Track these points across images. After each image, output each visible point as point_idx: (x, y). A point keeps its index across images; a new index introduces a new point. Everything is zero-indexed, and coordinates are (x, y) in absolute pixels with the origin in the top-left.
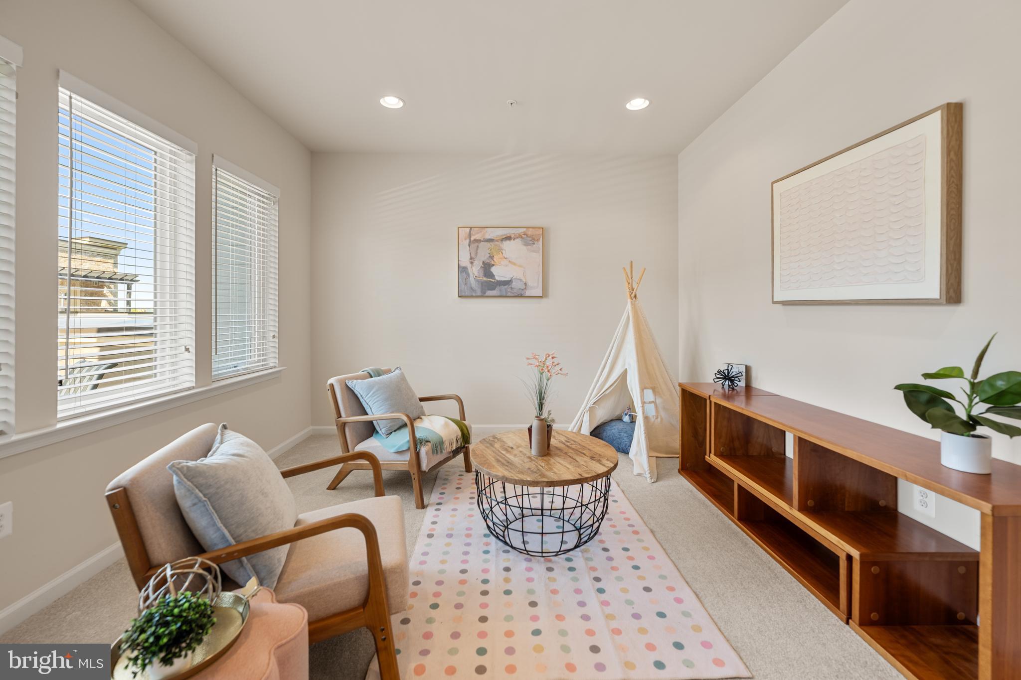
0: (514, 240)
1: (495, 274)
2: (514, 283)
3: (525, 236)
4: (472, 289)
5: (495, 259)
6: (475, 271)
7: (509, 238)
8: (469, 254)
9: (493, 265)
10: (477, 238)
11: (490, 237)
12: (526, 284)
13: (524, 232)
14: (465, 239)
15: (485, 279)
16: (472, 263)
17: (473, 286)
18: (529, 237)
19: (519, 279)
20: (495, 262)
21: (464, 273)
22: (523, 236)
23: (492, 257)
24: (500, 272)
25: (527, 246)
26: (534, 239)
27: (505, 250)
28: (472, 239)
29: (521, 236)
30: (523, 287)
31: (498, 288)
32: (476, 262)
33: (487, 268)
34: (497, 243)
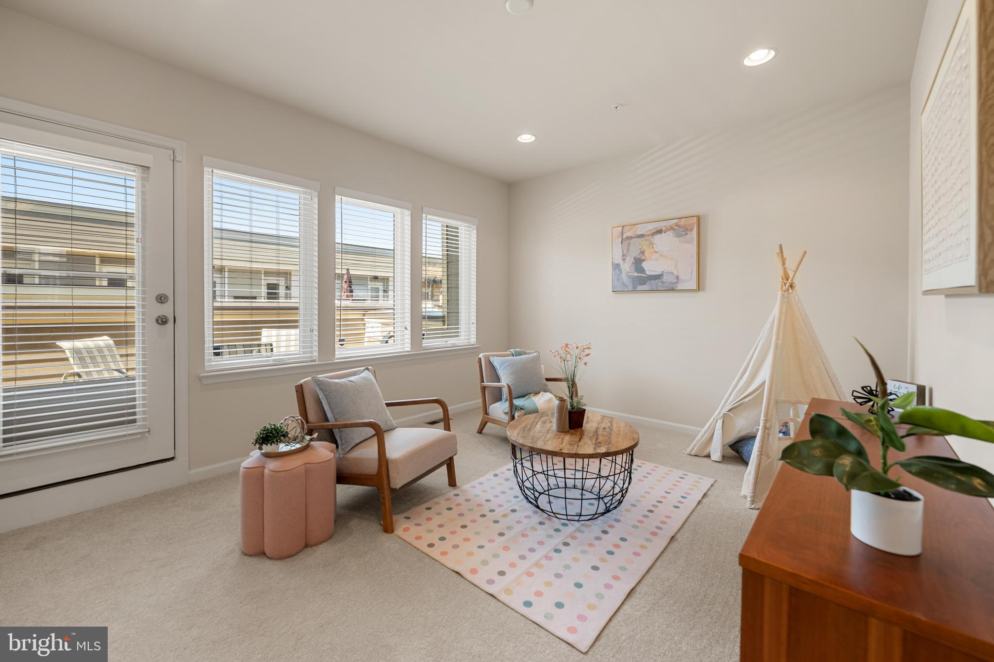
0: (665, 233)
1: (645, 269)
2: (665, 277)
3: (677, 227)
4: (624, 285)
5: (646, 254)
6: (627, 267)
7: (660, 232)
8: (622, 252)
9: (644, 260)
10: (629, 235)
11: (641, 233)
12: (677, 278)
13: (676, 223)
14: (619, 238)
15: (636, 274)
16: (624, 260)
17: (624, 281)
18: (682, 228)
19: (670, 273)
20: (646, 257)
21: (617, 270)
22: (675, 227)
23: (643, 253)
24: (651, 267)
25: (679, 237)
26: (687, 229)
27: (656, 244)
28: (624, 236)
29: (673, 228)
30: (675, 281)
31: (648, 283)
32: (628, 258)
33: (638, 263)
34: (648, 238)
